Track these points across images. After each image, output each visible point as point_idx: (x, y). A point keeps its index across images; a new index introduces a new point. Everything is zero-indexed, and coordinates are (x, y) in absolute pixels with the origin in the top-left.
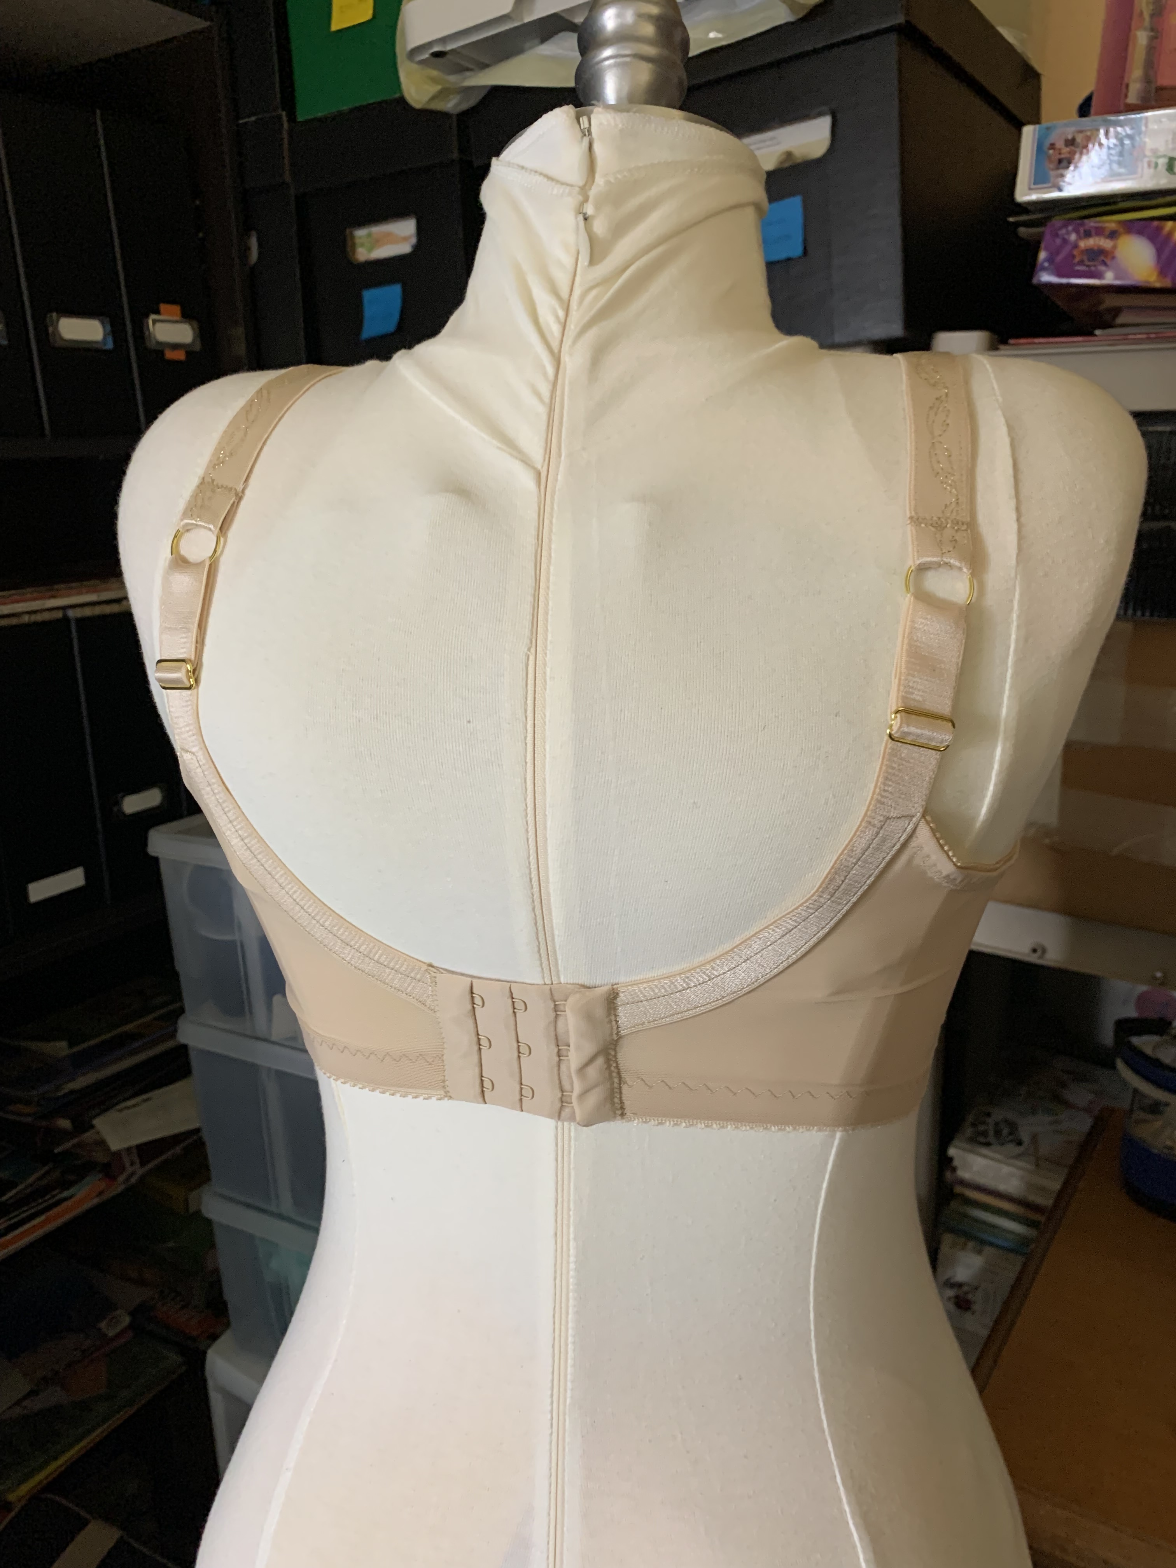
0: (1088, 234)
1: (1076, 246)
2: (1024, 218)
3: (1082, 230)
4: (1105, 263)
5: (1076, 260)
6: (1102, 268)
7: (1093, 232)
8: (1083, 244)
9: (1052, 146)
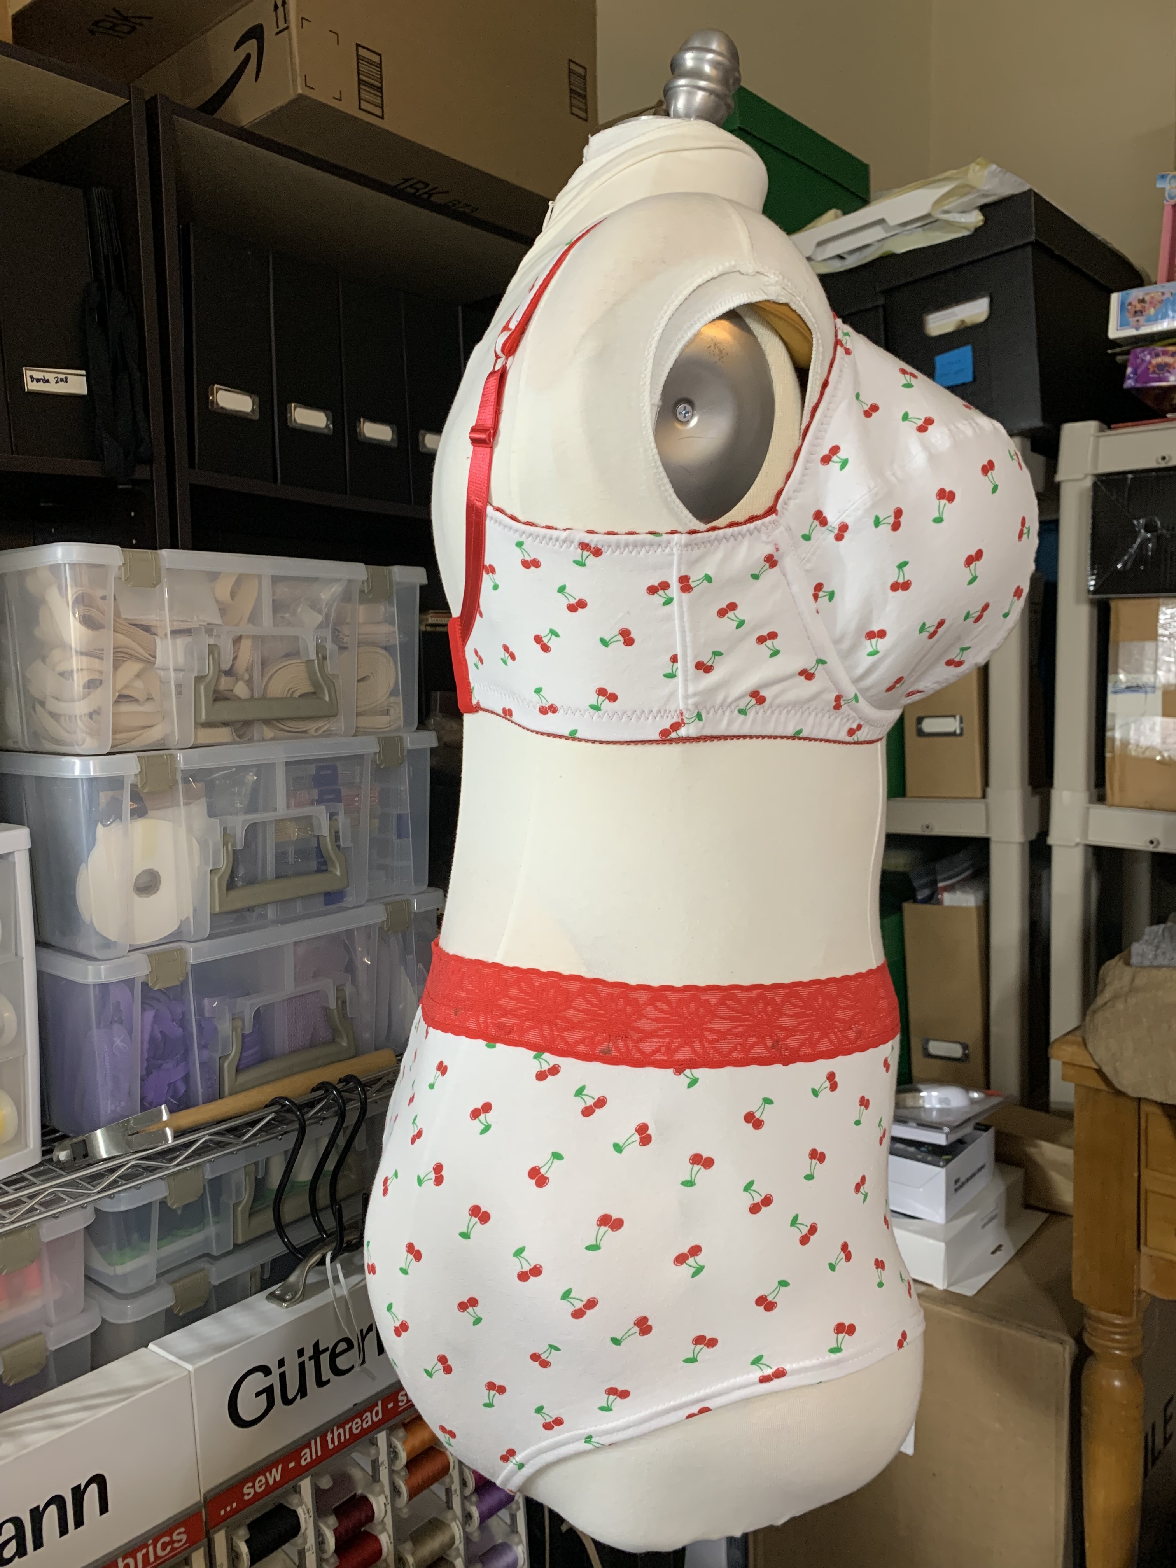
0: (1157, 355)
1: (1150, 362)
2: (1118, 350)
3: (1153, 353)
4: (1169, 372)
5: (1151, 370)
6: (1167, 374)
7: (1161, 353)
8: (1155, 361)
9: (1130, 304)
